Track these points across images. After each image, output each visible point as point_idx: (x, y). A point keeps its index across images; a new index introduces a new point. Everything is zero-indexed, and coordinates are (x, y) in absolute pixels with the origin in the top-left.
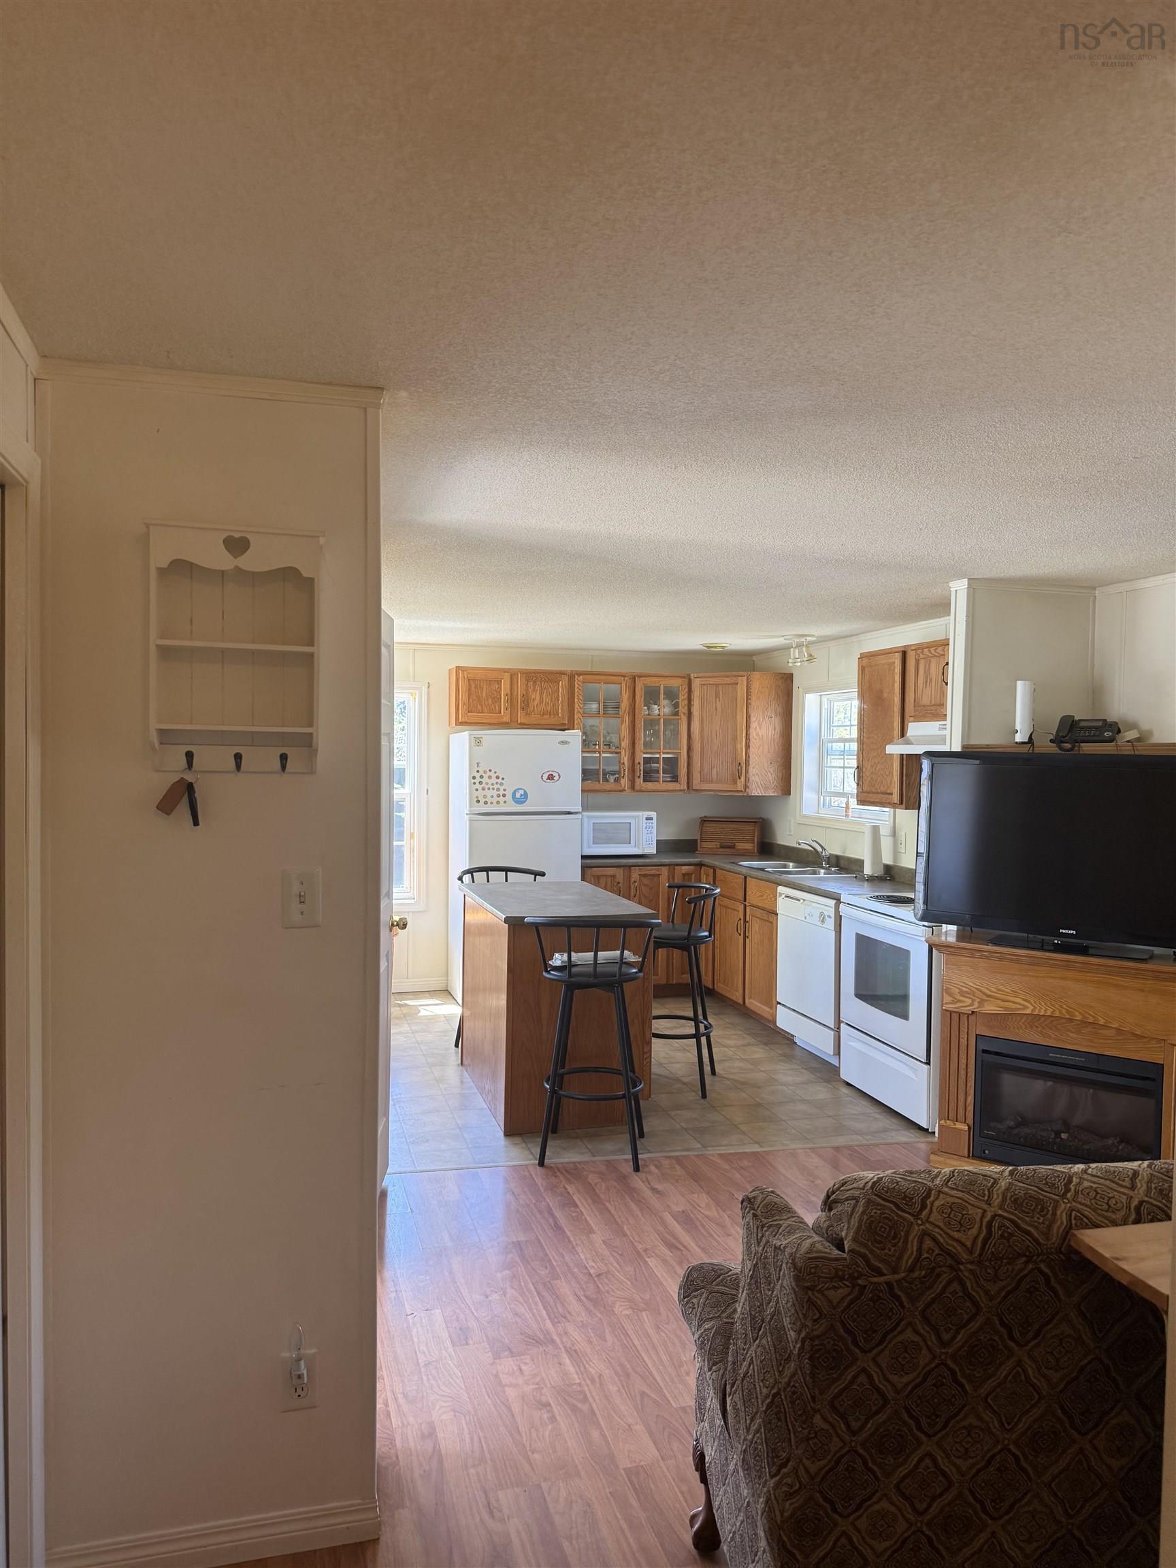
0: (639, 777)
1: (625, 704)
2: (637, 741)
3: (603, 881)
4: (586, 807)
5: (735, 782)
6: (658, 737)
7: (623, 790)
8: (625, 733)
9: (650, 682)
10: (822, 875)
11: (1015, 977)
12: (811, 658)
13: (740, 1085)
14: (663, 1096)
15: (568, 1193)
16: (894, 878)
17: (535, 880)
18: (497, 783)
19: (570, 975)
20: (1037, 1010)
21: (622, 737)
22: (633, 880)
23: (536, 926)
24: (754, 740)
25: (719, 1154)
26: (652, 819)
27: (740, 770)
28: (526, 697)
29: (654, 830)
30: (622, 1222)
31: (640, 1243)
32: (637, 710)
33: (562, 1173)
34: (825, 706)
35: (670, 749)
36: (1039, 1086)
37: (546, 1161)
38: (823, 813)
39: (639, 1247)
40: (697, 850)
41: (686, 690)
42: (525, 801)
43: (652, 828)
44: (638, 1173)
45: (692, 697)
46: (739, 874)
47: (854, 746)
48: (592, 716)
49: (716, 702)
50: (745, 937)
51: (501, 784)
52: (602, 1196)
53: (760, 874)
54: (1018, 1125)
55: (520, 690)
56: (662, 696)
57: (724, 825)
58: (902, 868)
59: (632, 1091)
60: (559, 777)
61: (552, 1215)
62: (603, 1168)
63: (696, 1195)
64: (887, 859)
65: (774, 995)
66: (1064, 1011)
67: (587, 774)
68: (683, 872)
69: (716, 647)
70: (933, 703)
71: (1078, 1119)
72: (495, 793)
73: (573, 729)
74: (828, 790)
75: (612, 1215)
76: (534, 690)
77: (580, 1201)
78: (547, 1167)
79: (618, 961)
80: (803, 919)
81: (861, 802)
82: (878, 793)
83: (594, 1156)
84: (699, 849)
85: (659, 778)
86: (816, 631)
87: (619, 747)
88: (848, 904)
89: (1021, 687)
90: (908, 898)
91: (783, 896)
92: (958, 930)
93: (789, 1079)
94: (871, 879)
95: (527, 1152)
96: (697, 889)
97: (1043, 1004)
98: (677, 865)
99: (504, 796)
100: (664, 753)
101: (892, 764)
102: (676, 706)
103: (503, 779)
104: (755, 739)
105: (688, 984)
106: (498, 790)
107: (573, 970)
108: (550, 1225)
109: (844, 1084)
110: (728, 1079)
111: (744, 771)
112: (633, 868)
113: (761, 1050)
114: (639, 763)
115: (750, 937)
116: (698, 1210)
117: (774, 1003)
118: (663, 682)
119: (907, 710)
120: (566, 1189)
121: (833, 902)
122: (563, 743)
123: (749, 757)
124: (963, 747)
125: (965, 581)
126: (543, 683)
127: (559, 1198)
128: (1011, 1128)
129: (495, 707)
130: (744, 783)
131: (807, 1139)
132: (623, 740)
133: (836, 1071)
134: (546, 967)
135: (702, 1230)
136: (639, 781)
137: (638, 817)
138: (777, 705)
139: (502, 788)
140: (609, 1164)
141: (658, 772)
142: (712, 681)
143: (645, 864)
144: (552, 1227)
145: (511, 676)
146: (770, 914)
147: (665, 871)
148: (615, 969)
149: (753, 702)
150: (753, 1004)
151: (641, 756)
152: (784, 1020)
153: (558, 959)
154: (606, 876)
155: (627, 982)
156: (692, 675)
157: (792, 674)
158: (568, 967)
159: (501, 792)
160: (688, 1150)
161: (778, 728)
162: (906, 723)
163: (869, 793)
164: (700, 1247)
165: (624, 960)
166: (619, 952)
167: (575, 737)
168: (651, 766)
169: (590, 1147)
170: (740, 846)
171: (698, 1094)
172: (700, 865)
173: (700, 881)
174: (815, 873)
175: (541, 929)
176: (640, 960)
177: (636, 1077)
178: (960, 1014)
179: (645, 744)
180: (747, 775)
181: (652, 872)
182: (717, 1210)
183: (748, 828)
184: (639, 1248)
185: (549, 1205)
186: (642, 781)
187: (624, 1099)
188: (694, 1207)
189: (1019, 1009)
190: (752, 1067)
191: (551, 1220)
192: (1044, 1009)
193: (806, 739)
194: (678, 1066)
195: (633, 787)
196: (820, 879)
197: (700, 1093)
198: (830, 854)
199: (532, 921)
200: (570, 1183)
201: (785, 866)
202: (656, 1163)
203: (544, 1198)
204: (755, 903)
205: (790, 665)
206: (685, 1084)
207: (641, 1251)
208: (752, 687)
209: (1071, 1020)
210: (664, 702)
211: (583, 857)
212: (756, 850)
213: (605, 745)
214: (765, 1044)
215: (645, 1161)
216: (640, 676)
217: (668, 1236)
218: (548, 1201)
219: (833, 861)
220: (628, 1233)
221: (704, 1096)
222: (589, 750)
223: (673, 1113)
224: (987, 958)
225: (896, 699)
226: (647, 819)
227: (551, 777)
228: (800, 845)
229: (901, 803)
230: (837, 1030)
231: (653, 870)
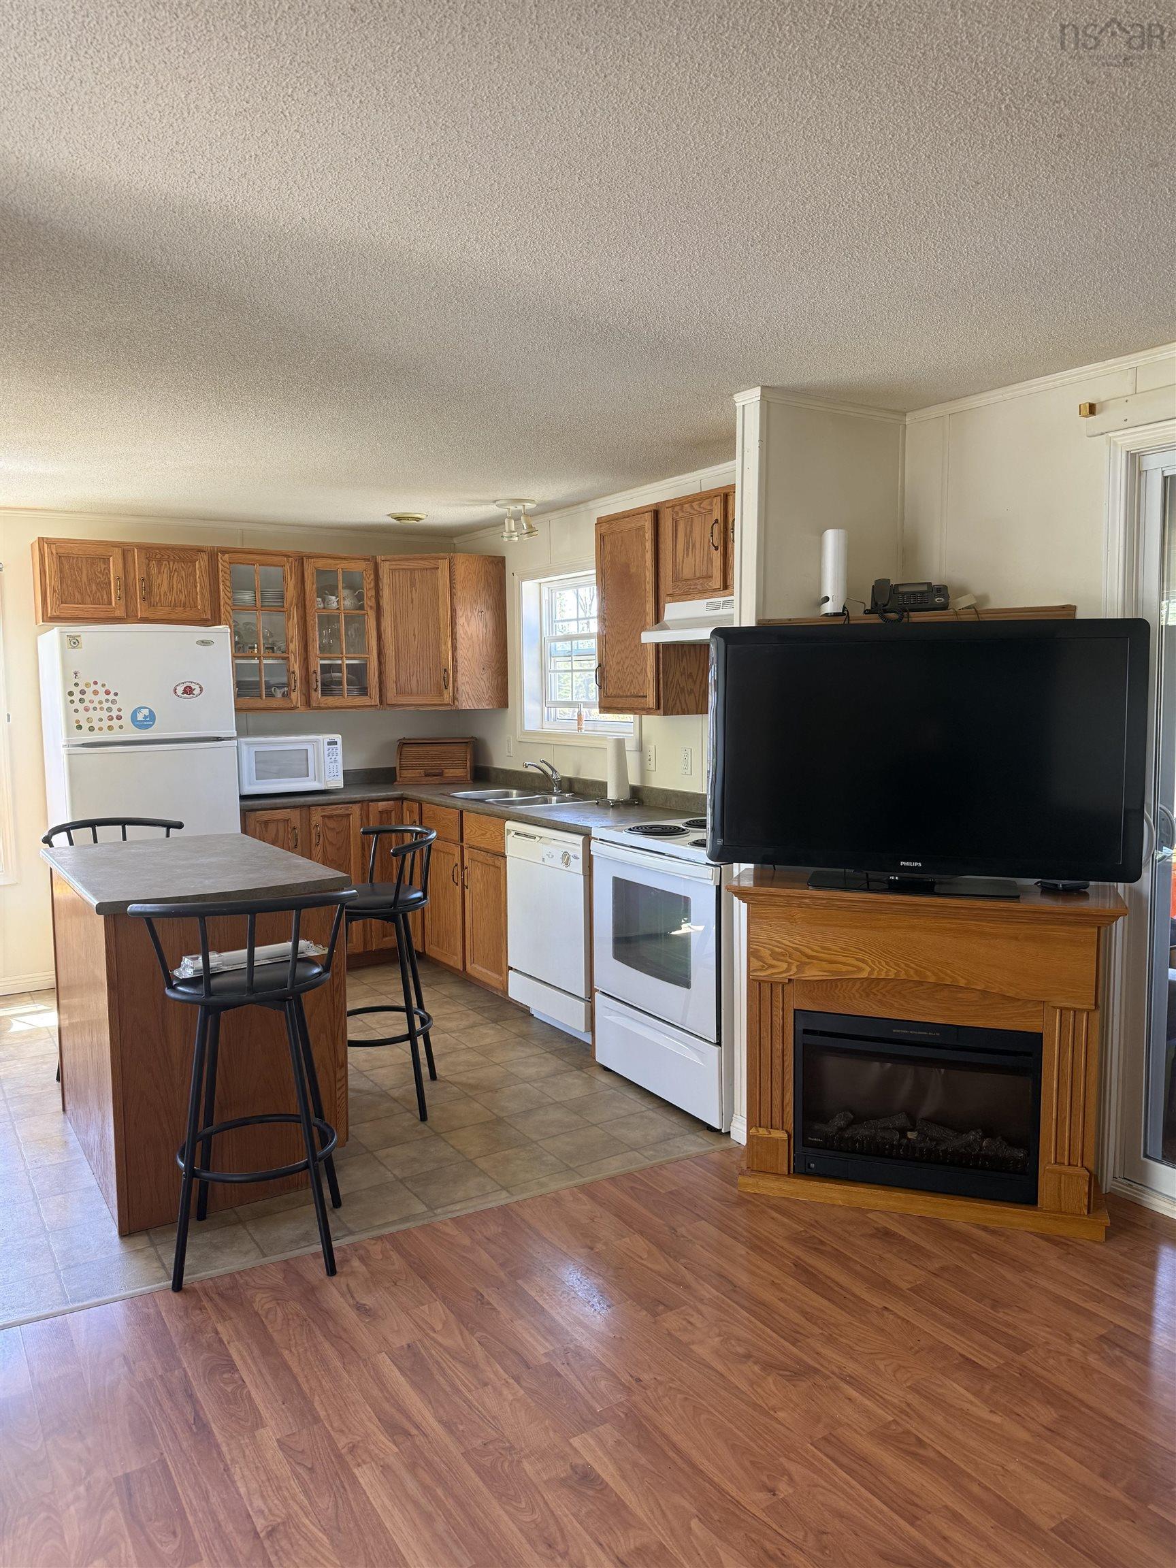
0: (316, 690)
1: (291, 593)
2: (310, 642)
3: (272, 828)
4: (243, 731)
5: (441, 694)
6: (339, 639)
7: (296, 708)
8: (294, 632)
9: (320, 564)
10: (554, 803)
11: (845, 930)
12: (531, 531)
13: (471, 1091)
14: (367, 1125)
15: (221, 1341)
16: (643, 803)
17: (168, 835)
18: (107, 701)
19: (209, 992)
20: (876, 973)
21: (290, 637)
22: (314, 823)
23: (148, 918)
24: (462, 641)
25: (452, 1219)
26: (335, 743)
27: (446, 678)
28: (147, 583)
29: (340, 758)
30: (311, 1388)
31: (342, 1431)
32: (307, 603)
33: (211, 1299)
34: (545, 597)
35: (354, 653)
36: (875, 1070)
37: (184, 1278)
38: (548, 727)
39: (342, 1442)
40: (396, 780)
41: (372, 577)
42: (151, 725)
43: (337, 754)
44: (335, 1278)
45: (381, 585)
46: (453, 808)
47: (592, 644)
48: (245, 609)
49: (411, 591)
50: (463, 886)
51: (114, 702)
52: (276, 1336)
53: (480, 806)
54: (851, 1123)
55: (137, 574)
56: (340, 585)
57: (428, 748)
58: (652, 789)
59: (319, 1154)
60: (201, 690)
61: (191, 1396)
62: (277, 1278)
63: (426, 1308)
64: (634, 780)
65: (504, 959)
66: (912, 972)
67: (243, 688)
68: (380, 809)
69: (408, 518)
70: (697, 575)
71: (928, 1108)
72: (104, 715)
73: (220, 624)
74: (553, 700)
75: (294, 1378)
76: (159, 572)
77: (243, 1358)
78: (186, 1291)
79: (290, 958)
80: (541, 862)
81: (605, 708)
82: (627, 697)
83: (265, 1256)
84: (398, 779)
85: (342, 690)
86: (539, 492)
87: (287, 651)
88: (600, 840)
89: (831, 538)
90: (674, 827)
91: (513, 833)
92: (755, 868)
93: (531, 1071)
94: (617, 805)
95: (156, 1264)
96: (399, 835)
97: (884, 964)
98: (373, 801)
99: (119, 718)
100: (348, 658)
101: (645, 658)
102: (360, 597)
103: (116, 694)
104: (463, 639)
105: (396, 948)
106: (110, 710)
107: (215, 982)
108: (187, 1421)
109: (601, 1069)
110: (453, 1084)
111: (451, 679)
112: (313, 808)
113: (492, 1032)
114: (315, 672)
115: (470, 887)
116: (432, 1339)
117: (505, 968)
118: (342, 566)
119: (662, 587)
120: (217, 1333)
121: (579, 839)
122: (204, 643)
123: (456, 661)
124: (758, 621)
125: (757, 391)
126: (171, 563)
127: (206, 1355)
128: (841, 1129)
129: (102, 597)
130: (451, 694)
131: (571, 1169)
132: (292, 642)
133: (587, 1050)
134: (169, 982)
135: (442, 1381)
136: (317, 696)
137: (317, 741)
138: (487, 597)
139: (115, 707)
140: (289, 1268)
141: (340, 683)
142: (405, 565)
143: (330, 802)
144: (190, 1428)
145: (124, 552)
146: (495, 857)
147: (356, 810)
148: (286, 972)
149: (459, 592)
150: (477, 969)
151: (317, 663)
152: (518, 990)
153: (188, 967)
154: (278, 821)
155: (305, 991)
156: (379, 558)
157: (503, 559)
158: (205, 977)
159: (114, 714)
160: (405, 1219)
161: (490, 625)
162: (661, 605)
163: (615, 697)
164: (440, 1421)
165: (299, 956)
166: (291, 943)
167: (221, 635)
168: (331, 677)
169: (257, 1237)
170: (450, 772)
171: (414, 1115)
172: (402, 799)
173: (402, 823)
174: (545, 802)
175: (155, 921)
176: (326, 952)
177: (326, 1124)
178: (772, 985)
179: (323, 648)
180: (456, 685)
181: (339, 812)
182: (461, 1334)
183: (458, 751)
184: (340, 1446)
185: (186, 1375)
186: (320, 696)
187: (307, 1170)
188: (427, 1335)
189: (848, 972)
190: (482, 1059)
191: (188, 1409)
192: (884, 970)
193: (526, 638)
194: (382, 1071)
195: (308, 702)
196: (551, 809)
197: (417, 1113)
198: (562, 777)
199: (139, 910)
200: (224, 1318)
201: (507, 795)
202: (362, 1252)
203: (179, 1361)
204: (474, 843)
205: (506, 540)
206: (395, 1100)
207: (343, 1451)
208: (457, 573)
209: (920, 983)
210: (344, 593)
211: (243, 798)
212: (469, 775)
213: (267, 648)
214: (496, 1021)
215: (344, 1251)
216: (309, 557)
217: (387, 1406)
218: (185, 1365)
219: (565, 785)
220: (322, 1414)
221: (423, 1117)
222: (243, 655)
223: (381, 1154)
224: (808, 906)
225: (647, 574)
226: (329, 744)
227: (188, 690)
228: (527, 767)
229: (658, 708)
230: (590, 1000)
231: (341, 810)
